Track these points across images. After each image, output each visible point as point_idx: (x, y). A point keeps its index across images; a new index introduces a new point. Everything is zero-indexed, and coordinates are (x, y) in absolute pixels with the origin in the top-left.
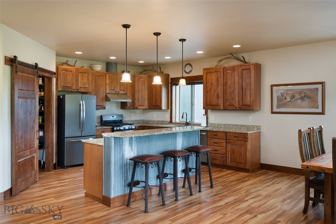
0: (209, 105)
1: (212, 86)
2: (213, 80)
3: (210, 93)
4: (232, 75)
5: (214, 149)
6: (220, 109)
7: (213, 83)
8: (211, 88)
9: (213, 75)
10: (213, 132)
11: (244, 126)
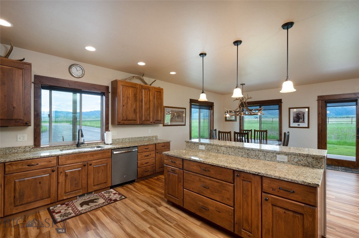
0: (125, 120)
1: (129, 100)
2: (129, 94)
3: (126, 107)
4: (147, 94)
5: (145, 162)
6: (137, 123)
7: (130, 97)
8: (127, 103)
9: (130, 90)
10: (144, 146)
11: (146, 137)
